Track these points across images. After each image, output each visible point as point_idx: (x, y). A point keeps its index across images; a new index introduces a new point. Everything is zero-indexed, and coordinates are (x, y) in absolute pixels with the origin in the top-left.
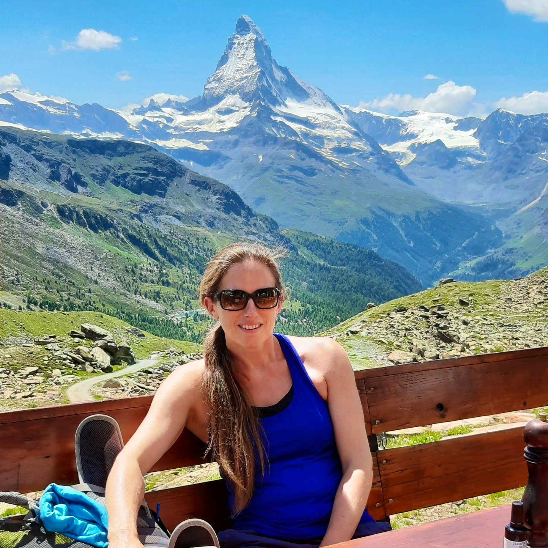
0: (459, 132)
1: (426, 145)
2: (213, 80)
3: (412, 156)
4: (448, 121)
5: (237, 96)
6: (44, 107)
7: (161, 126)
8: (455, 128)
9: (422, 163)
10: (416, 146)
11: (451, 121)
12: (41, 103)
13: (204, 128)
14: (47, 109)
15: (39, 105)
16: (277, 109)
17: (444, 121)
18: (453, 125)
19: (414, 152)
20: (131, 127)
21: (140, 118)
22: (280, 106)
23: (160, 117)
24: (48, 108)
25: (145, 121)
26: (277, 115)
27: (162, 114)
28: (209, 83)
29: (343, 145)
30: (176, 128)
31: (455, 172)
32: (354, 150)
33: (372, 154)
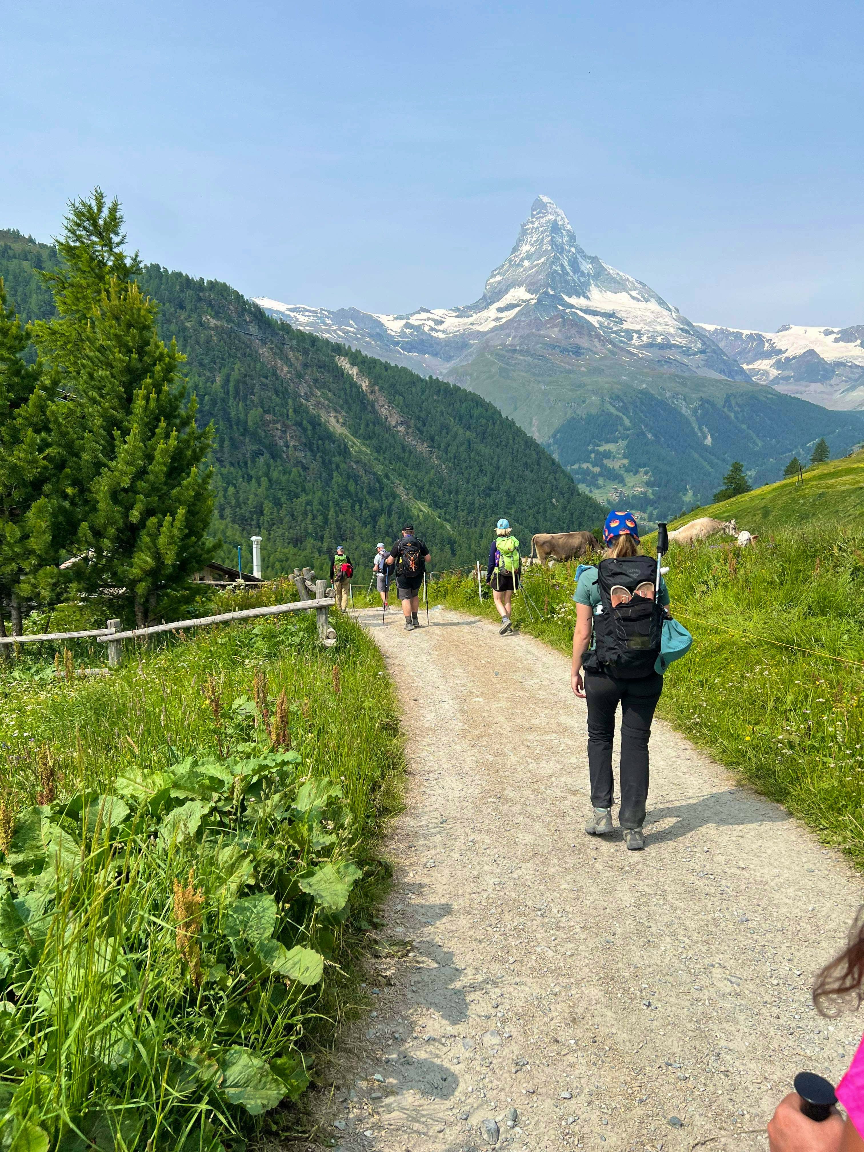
0: (841, 344)
1: (794, 358)
2: (498, 274)
3: (774, 373)
4: (827, 333)
5: (523, 289)
6: (292, 314)
7: (426, 329)
8: (836, 340)
9: (786, 379)
10: (783, 360)
11: (832, 333)
12: (291, 310)
13: (477, 328)
14: (295, 317)
15: (287, 312)
16: (573, 300)
17: (823, 334)
18: (834, 336)
19: (778, 369)
20: (389, 331)
21: (404, 322)
22: (578, 296)
23: (429, 319)
24: (297, 315)
25: (408, 325)
26: (572, 306)
27: (431, 316)
28: (493, 276)
29: (659, 340)
30: (444, 332)
31: (831, 385)
32: (675, 346)
33: (702, 352)
